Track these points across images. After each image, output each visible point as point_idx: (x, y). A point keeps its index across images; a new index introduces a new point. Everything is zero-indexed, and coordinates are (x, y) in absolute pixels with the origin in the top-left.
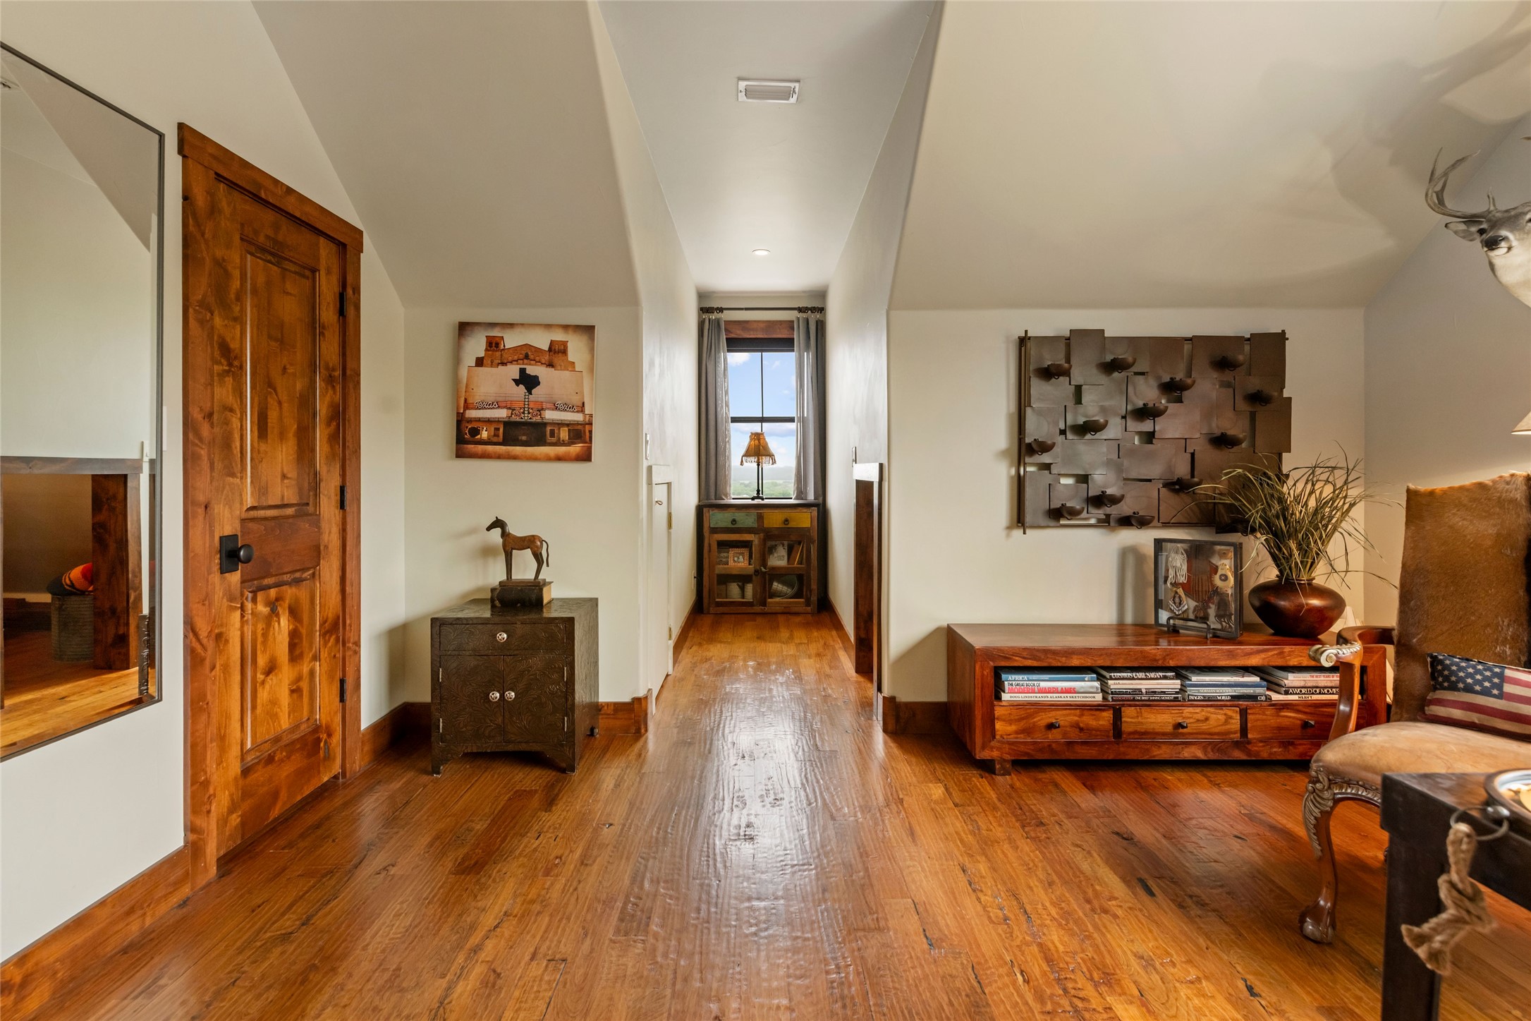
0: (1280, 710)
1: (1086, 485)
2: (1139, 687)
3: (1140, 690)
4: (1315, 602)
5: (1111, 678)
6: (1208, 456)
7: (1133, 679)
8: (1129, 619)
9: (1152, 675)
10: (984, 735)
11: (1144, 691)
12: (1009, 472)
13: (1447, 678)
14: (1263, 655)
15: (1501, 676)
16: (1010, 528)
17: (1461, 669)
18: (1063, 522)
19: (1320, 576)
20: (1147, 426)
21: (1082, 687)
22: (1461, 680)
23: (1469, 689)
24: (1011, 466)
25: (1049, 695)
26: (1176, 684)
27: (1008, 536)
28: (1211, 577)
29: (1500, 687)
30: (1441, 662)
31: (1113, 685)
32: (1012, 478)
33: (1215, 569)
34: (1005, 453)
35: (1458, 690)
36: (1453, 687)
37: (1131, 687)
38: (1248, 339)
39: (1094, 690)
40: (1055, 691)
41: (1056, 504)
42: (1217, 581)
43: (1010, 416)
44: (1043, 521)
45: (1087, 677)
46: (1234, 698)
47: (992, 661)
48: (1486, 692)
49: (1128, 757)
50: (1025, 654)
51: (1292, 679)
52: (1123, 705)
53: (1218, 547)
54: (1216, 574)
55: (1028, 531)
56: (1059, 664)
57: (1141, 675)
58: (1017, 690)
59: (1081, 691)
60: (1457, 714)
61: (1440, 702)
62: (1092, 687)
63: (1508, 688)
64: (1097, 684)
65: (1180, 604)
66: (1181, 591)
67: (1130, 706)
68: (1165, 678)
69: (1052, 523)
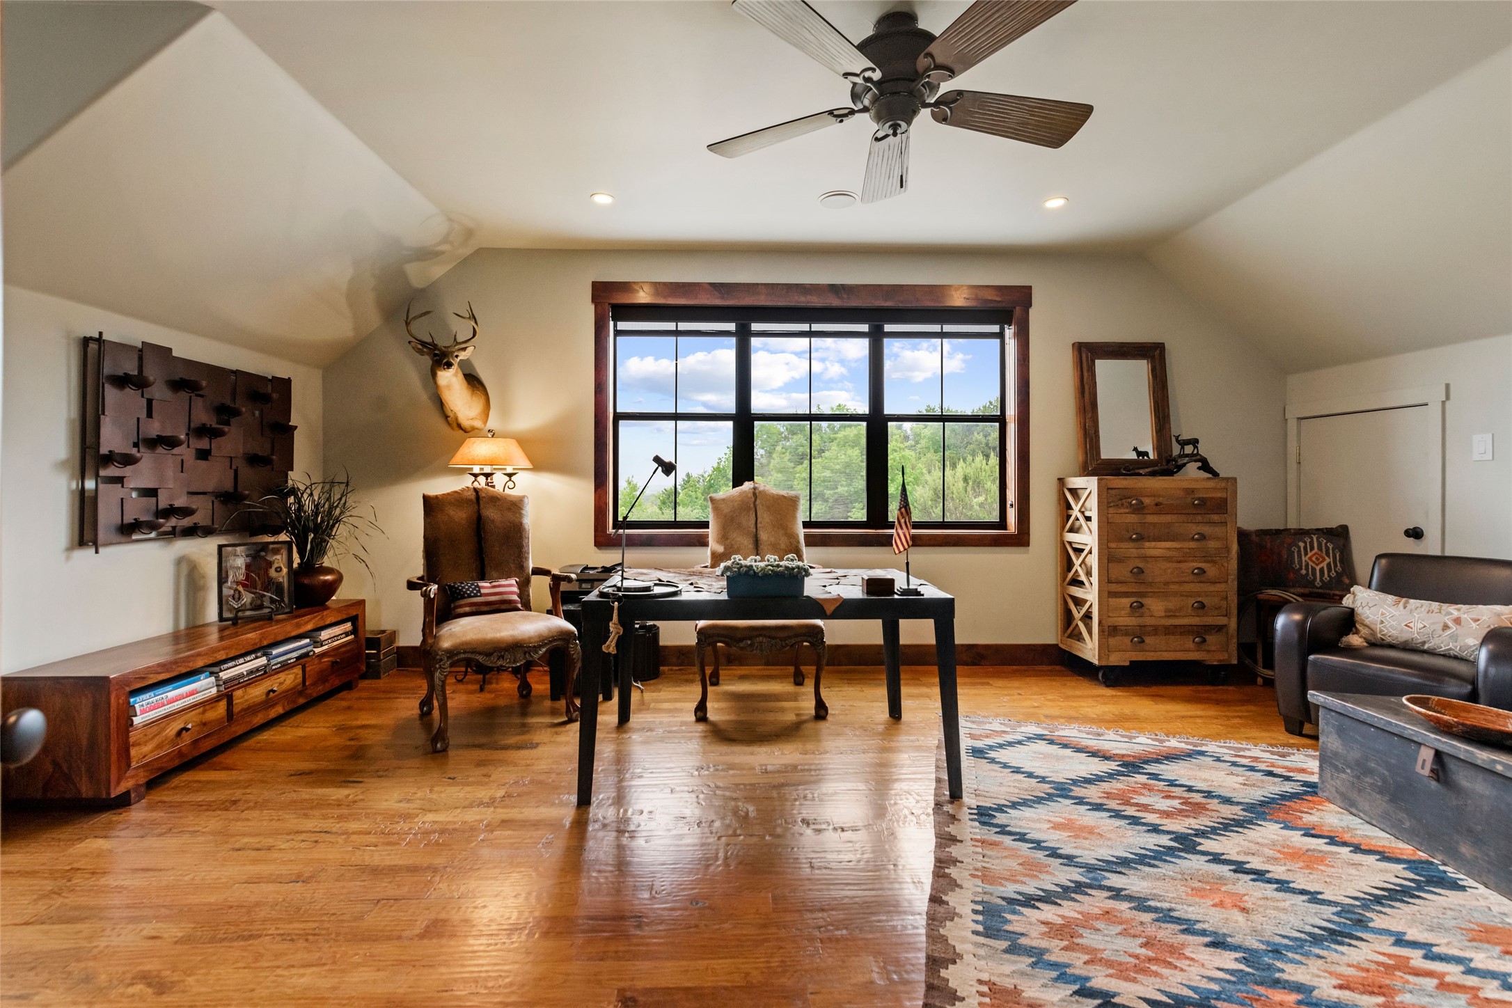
0: (321, 659)
1: (154, 499)
2: (241, 671)
3: (242, 673)
4: (329, 577)
5: (221, 671)
6: (246, 473)
7: (236, 666)
8: (182, 626)
9: (248, 658)
10: (119, 768)
11: (245, 673)
12: (69, 485)
13: (459, 594)
14: (314, 621)
15: (478, 586)
16: (70, 549)
17: (463, 587)
18: (134, 537)
19: (327, 562)
20: (204, 444)
21: (201, 686)
22: (465, 593)
23: (469, 596)
24: (72, 477)
25: (176, 704)
26: (263, 661)
27: (68, 558)
28: (267, 570)
29: (479, 591)
30: (454, 587)
31: (224, 675)
32: (72, 492)
33: (270, 564)
34: (63, 464)
35: (466, 598)
36: (463, 597)
37: (236, 673)
38: (270, 380)
39: (211, 685)
40: (181, 697)
41: (129, 519)
42: (272, 573)
43: (70, 422)
44: (115, 537)
45: (202, 676)
46: (298, 658)
47: (127, 686)
48: (476, 596)
49: (238, 734)
50: (159, 670)
51: (325, 635)
52: (234, 690)
53: (271, 546)
54: (271, 567)
55: (101, 550)
56: (188, 670)
57: (241, 661)
58: (147, 708)
59: (203, 689)
60: (467, 609)
61: (461, 606)
62: (209, 684)
63: (483, 591)
64: (213, 679)
65: (239, 599)
66: (240, 588)
67: (238, 689)
68: (257, 658)
69: (123, 539)
